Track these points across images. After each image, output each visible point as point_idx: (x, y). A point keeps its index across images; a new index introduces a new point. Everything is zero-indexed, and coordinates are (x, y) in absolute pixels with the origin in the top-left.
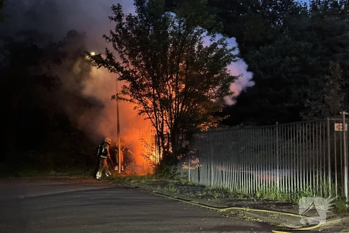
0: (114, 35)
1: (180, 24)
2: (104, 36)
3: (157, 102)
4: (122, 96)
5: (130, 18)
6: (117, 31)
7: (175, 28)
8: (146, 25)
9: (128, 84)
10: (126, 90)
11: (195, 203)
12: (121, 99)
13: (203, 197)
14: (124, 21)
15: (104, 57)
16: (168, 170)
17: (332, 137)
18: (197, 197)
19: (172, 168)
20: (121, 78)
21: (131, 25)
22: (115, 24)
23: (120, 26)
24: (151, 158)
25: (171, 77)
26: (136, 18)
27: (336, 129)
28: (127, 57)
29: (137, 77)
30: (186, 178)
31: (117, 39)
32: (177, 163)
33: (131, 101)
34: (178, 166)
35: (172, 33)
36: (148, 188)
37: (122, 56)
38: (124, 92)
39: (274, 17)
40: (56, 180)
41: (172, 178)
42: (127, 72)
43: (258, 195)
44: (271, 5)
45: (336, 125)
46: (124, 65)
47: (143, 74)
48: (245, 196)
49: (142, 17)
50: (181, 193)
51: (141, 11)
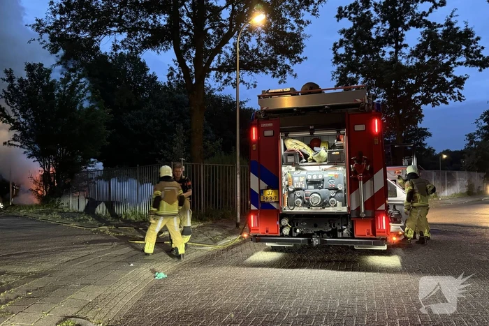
0: (6, 93)
1: (65, 88)
4: (13, 142)
5: (21, 80)
6: (9, 90)
7: (60, 91)
8: (36, 87)
9: (19, 133)
10: (17, 138)
11: (73, 225)
12: (12, 145)
14: (16, 82)
16: (53, 201)
18: (75, 221)
19: (57, 199)
20: (12, 129)
21: (22, 86)
22: (7, 84)
23: (11, 87)
24: (39, 192)
26: (26, 81)
28: (18, 111)
29: (27, 128)
30: (68, 207)
31: (9, 96)
32: (60, 195)
33: (21, 147)
34: (62, 198)
35: (58, 95)
36: (34, 215)
37: (13, 111)
38: (14, 140)
39: (142, 90)
41: (57, 207)
42: (18, 124)
43: (123, 217)
44: (140, 81)
46: (16, 118)
47: (33, 126)
49: (32, 81)
50: (63, 218)
51: (31, 76)
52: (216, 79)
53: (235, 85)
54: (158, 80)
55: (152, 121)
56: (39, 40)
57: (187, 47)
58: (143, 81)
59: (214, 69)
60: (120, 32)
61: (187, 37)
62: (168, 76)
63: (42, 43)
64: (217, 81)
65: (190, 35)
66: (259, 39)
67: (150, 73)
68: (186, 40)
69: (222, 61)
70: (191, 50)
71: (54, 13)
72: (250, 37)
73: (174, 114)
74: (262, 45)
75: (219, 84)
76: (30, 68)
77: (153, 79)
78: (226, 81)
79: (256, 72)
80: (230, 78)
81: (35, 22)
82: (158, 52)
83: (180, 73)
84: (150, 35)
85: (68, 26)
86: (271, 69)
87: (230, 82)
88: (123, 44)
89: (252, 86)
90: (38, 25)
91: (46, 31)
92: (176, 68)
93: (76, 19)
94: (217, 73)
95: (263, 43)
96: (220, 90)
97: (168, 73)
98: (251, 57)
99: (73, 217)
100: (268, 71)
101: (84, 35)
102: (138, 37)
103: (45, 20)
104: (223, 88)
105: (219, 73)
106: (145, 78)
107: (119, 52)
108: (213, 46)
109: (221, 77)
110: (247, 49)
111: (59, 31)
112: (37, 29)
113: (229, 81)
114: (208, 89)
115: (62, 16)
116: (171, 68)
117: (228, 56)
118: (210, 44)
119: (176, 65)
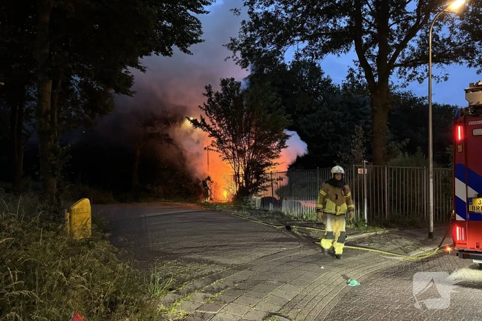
0: (206, 106)
2: (199, 106)
3: (235, 152)
4: (211, 148)
5: (217, 94)
6: (208, 103)
8: (229, 99)
9: (215, 140)
10: (214, 144)
11: (260, 222)
12: (210, 150)
13: (266, 218)
14: (213, 96)
15: (199, 121)
16: (242, 199)
17: (356, 178)
18: (262, 218)
19: (245, 197)
20: (210, 136)
21: (218, 99)
22: (207, 98)
23: (210, 100)
24: (231, 190)
25: (245, 135)
26: (221, 94)
27: (359, 173)
28: (215, 121)
29: (222, 135)
30: (254, 205)
31: (208, 109)
32: (248, 194)
33: (217, 151)
34: (250, 197)
36: (228, 211)
37: (211, 121)
38: (212, 145)
39: (316, 94)
40: (165, 205)
41: (245, 204)
42: (215, 132)
43: (304, 217)
44: (315, 86)
45: (359, 169)
46: (213, 127)
47: (226, 133)
48: (295, 218)
49: (226, 94)
50: (251, 215)
51: (225, 90)
52: (399, 76)
53: (421, 80)
54: (332, 83)
55: (326, 123)
56: (233, 57)
57: (368, 45)
58: (318, 84)
59: (397, 65)
60: (303, 40)
61: (367, 36)
62: (348, 77)
63: (235, 60)
64: (400, 77)
65: (371, 33)
66: (452, 27)
67: (325, 76)
68: (367, 39)
69: (406, 56)
70: (371, 48)
71: (245, 31)
72: (440, 26)
73: (349, 115)
74: (455, 33)
75: (403, 80)
76: (224, 82)
77: (327, 82)
78: (411, 77)
79: (447, 63)
80: (416, 72)
81: (230, 42)
82: (339, 55)
83: (360, 73)
84: (330, 40)
85: (256, 42)
86: (467, 58)
87: (416, 77)
88: (304, 52)
89: (443, 80)
90: (232, 44)
91: (238, 49)
92: (356, 68)
93: (263, 33)
94: (401, 69)
95: (457, 30)
96: (404, 86)
97: (347, 74)
98: (443, 48)
99: (260, 214)
100: (463, 60)
101: (270, 48)
102: (318, 43)
103: (238, 39)
104: (408, 84)
105: (402, 69)
106: (319, 82)
107: (301, 59)
108: (396, 41)
109: (405, 73)
110: (438, 39)
111: (249, 47)
112: (231, 49)
113: (414, 76)
114: (391, 86)
115: (252, 33)
116: (351, 69)
117: (413, 50)
118: (392, 39)
119: (357, 65)
